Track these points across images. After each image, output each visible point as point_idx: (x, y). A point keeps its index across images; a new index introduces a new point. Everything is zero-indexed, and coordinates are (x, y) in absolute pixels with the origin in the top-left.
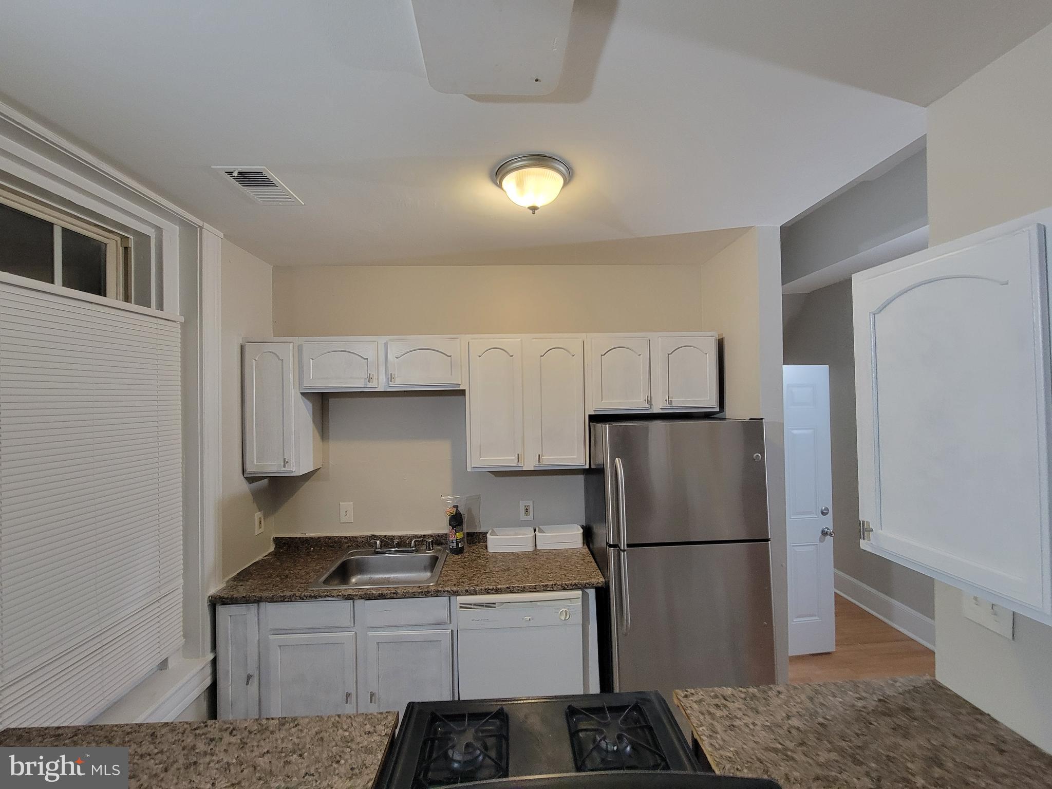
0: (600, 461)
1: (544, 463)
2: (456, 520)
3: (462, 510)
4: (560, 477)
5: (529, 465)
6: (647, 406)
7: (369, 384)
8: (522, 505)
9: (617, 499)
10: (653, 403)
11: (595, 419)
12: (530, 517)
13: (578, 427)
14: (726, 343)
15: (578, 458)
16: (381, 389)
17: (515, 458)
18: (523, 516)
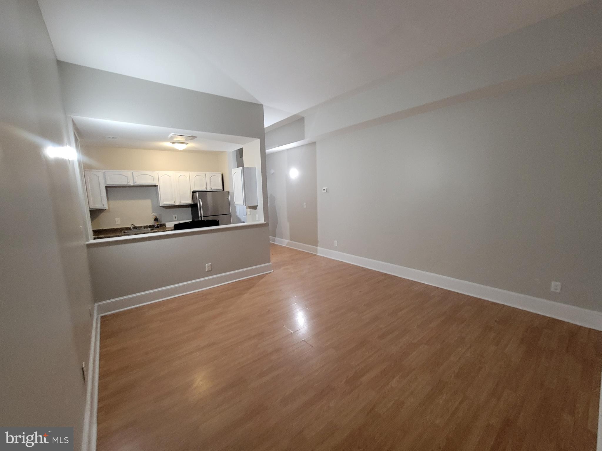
0: (195, 202)
1: (181, 203)
2: (156, 220)
3: (157, 217)
4: (185, 209)
5: (177, 204)
6: (206, 189)
7: (129, 183)
8: (174, 216)
9: (201, 214)
10: (207, 188)
11: (193, 192)
12: (176, 219)
13: (189, 195)
14: (224, 174)
15: (190, 201)
16: (132, 185)
17: (173, 202)
18: (174, 219)
